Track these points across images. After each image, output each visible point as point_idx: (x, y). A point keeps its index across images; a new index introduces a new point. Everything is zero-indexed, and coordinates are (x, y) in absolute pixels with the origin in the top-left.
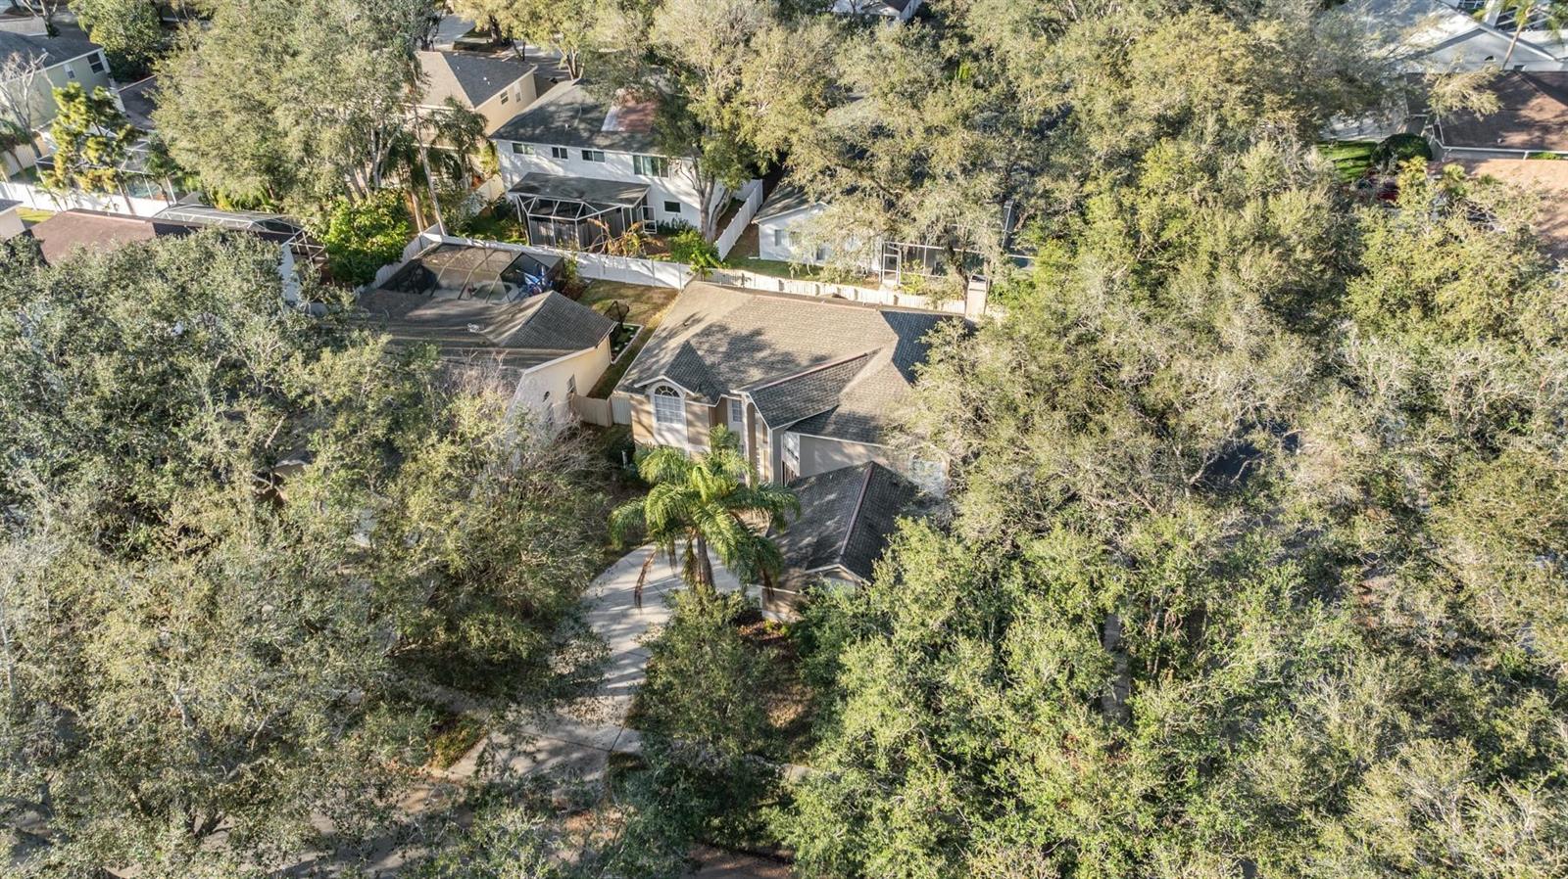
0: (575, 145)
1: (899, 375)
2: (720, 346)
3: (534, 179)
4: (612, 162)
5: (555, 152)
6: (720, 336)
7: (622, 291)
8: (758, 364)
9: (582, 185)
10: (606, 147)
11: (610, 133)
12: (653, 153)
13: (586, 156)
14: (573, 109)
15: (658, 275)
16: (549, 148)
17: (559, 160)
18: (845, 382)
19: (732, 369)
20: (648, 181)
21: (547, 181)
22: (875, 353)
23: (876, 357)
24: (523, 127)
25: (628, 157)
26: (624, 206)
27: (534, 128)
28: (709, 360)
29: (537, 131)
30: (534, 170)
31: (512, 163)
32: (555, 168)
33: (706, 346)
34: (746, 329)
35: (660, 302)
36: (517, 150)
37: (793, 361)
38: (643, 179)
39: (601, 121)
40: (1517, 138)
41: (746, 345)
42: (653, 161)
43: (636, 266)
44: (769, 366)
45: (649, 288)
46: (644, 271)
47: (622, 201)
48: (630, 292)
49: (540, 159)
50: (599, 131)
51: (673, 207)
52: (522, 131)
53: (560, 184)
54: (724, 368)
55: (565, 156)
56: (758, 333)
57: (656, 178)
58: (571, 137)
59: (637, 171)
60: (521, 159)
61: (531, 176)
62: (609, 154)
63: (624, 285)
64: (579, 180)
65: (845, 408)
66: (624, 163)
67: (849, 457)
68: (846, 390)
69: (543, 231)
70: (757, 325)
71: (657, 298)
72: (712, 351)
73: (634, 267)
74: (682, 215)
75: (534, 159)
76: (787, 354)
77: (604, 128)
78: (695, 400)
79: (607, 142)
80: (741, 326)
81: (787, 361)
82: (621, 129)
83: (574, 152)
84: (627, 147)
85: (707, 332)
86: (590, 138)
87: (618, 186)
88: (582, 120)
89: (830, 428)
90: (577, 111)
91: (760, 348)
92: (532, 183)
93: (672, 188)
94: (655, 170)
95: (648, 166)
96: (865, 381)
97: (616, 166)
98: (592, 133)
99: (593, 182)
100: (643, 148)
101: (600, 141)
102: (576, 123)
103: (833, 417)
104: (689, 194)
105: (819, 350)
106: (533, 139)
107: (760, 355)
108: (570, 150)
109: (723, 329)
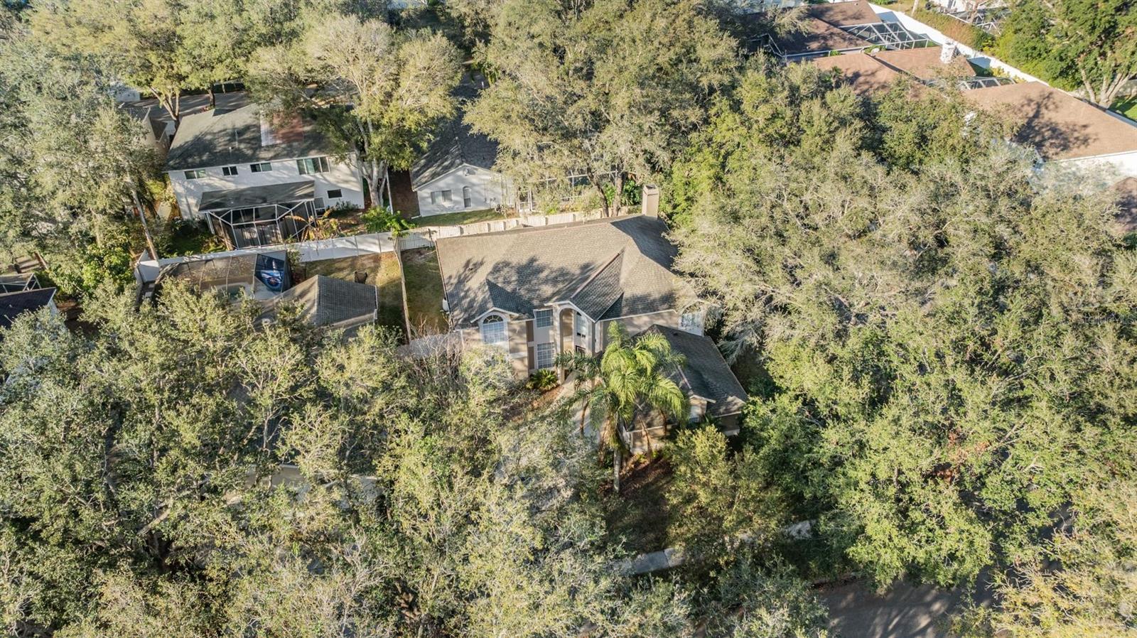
0: (242, 162)
1: (652, 261)
2: (511, 276)
3: (212, 197)
4: (278, 169)
5: (226, 171)
6: (506, 269)
7: (337, 265)
8: (546, 281)
9: (258, 193)
10: (271, 158)
11: (269, 148)
12: (314, 154)
13: (254, 168)
14: (227, 135)
15: (360, 247)
16: (220, 169)
17: (230, 177)
18: (617, 275)
19: (529, 291)
20: (312, 179)
21: (225, 196)
22: (623, 251)
23: (626, 254)
24: (190, 156)
25: (291, 163)
26: (305, 200)
27: (200, 155)
28: (509, 289)
29: (204, 158)
30: (207, 190)
31: (187, 189)
32: (227, 185)
33: (501, 280)
34: (524, 260)
35: (372, 265)
37: (567, 274)
38: (306, 177)
39: (258, 139)
41: (528, 271)
42: (314, 161)
43: (341, 244)
44: (555, 281)
45: (355, 258)
46: (349, 246)
48: (344, 265)
49: (213, 180)
50: (260, 147)
51: (335, 194)
52: (190, 160)
53: (238, 195)
54: (523, 292)
55: (234, 171)
56: (532, 260)
57: (318, 175)
58: (239, 157)
59: (301, 172)
60: (194, 184)
61: (205, 195)
62: (275, 164)
63: (333, 261)
64: (252, 189)
66: (286, 168)
68: (622, 281)
71: (369, 264)
73: (340, 245)
74: (344, 199)
75: (206, 180)
76: (562, 269)
77: (263, 144)
78: (518, 319)
79: (271, 154)
80: (520, 258)
81: (563, 274)
82: (278, 142)
83: (244, 168)
84: (290, 155)
85: (496, 269)
86: (253, 154)
87: (289, 188)
88: (240, 142)
89: (625, 310)
90: (233, 135)
92: (211, 201)
93: (331, 179)
94: (316, 169)
95: (311, 166)
97: (283, 171)
98: (255, 150)
99: (265, 188)
100: (304, 152)
101: (263, 154)
102: (236, 144)
103: (624, 303)
104: (347, 182)
105: (583, 262)
106: (203, 164)
107: (543, 275)
108: (239, 167)
109: (507, 264)
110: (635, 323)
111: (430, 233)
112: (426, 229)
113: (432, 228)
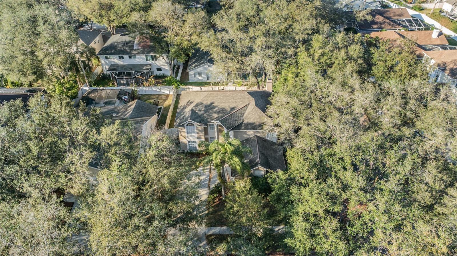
0: (126, 54)
1: (259, 109)
2: (202, 108)
3: (114, 66)
4: (139, 58)
5: (120, 57)
6: (201, 106)
7: (152, 97)
8: (215, 112)
9: (130, 67)
10: (136, 54)
11: (136, 50)
12: (152, 54)
13: (130, 57)
14: (122, 43)
15: (162, 91)
16: (117, 56)
17: (121, 60)
18: (243, 114)
19: (208, 115)
20: (151, 63)
21: (118, 66)
22: (249, 104)
23: (250, 105)
24: (108, 50)
25: (144, 56)
27: (111, 50)
28: (200, 113)
29: (113, 51)
30: (113, 63)
31: (106, 62)
32: (120, 62)
33: (198, 109)
34: (209, 103)
35: (165, 98)
36: (106, 58)
37: (225, 110)
38: (149, 62)
39: (133, 46)
40: (375, 26)
41: (209, 107)
42: (152, 56)
44: (219, 113)
45: (160, 95)
46: (158, 90)
47: (145, 70)
48: (155, 97)
49: (115, 60)
50: (133, 49)
51: (159, 70)
52: (107, 52)
53: (123, 67)
54: (205, 115)
55: (123, 58)
56: (212, 103)
57: (153, 62)
58: (125, 52)
59: (147, 60)
60: (108, 61)
61: (112, 65)
62: (137, 56)
63: (151, 95)
64: (128, 65)
65: (245, 121)
66: (142, 58)
67: (249, 135)
68: (245, 116)
69: (122, 82)
70: (212, 101)
71: (164, 98)
72: (200, 111)
73: (154, 89)
74: (162, 72)
75: (113, 60)
76: (223, 108)
78: (200, 126)
79: (136, 52)
80: (207, 102)
81: (223, 110)
82: (140, 48)
83: (126, 57)
84: (143, 53)
85: (197, 105)
86: (130, 52)
87: (142, 65)
88: (126, 47)
89: (243, 128)
90: (124, 44)
91: (214, 108)
92: (113, 68)
93: (158, 64)
94: (153, 59)
95: (151, 58)
96: (249, 113)
97: (140, 59)
98: (131, 50)
99: (133, 65)
100: (148, 53)
101: (134, 52)
102: (125, 47)
103: (243, 125)
104: (164, 65)
105: (232, 106)
106: (112, 54)
107: (215, 110)
108: (124, 56)
109: (202, 104)
110: (248, 133)
111: (189, 88)
112: (188, 87)
113: (190, 87)
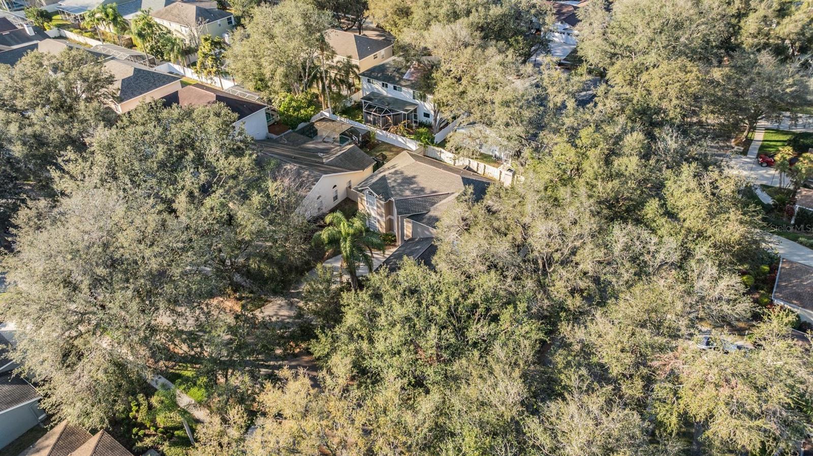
0: (391, 83)
2: (398, 179)
3: (373, 95)
4: (405, 93)
6: (400, 175)
8: (410, 189)
10: (404, 86)
11: (407, 80)
13: (395, 88)
16: (381, 83)
17: (385, 88)
18: (435, 203)
19: (400, 190)
20: (418, 103)
23: (452, 195)
24: (374, 72)
25: (411, 92)
28: (391, 185)
29: (378, 75)
30: (376, 91)
31: (367, 87)
32: (384, 92)
33: (393, 178)
36: (369, 81)
37: (423, 191)
38: (416, 101)
39: (404, 74)
41: (408, 181)
42: (421, 95)
44: (414, 191)
45: (403, 149)
46: (403, 141)
47: (404, 110)
51: (427, 115)
52: (372, 74)
53: (382, 99)
54: (397, 189)
57: (421, 102)
58: (392, 80)
59: (414, 98)
60: (370, 86)
62: (404, 89)
63: (394, 146)
64: (390, 98)
65: (432, 213)
66: (408, 93)
67: (431, 233)
68: (435, 206)
69: (368, 118)
70: (415, 174)
72: (395, 181)
73: (399, 139)
74: (430, 120)
75: (375, 86)
76: (423, 188)
77: (405, 78)
78: (380, 199)
80: (408, 173)
82: (411, 79)
84: (411, 87)
85: (396, 173)
86: (398, 81)
87: (405, 103)
88: (398, 73)
89: (425, 221)
90: (396, 68)
91: (413, 183)
92: (371, 97)
93: (426, 107)
94: (421, 99)
95: (419, 97)
96: (443, 204)
98: (400, 79)
99: (396, 99)
100: (418, 89)
101: (402, 83)
102: (395, 73)
103: (426, 217)
105: (434, 190)
106: (377, 78)
107: (412, 186)
108: (389, 85)
109: (402, 173)
